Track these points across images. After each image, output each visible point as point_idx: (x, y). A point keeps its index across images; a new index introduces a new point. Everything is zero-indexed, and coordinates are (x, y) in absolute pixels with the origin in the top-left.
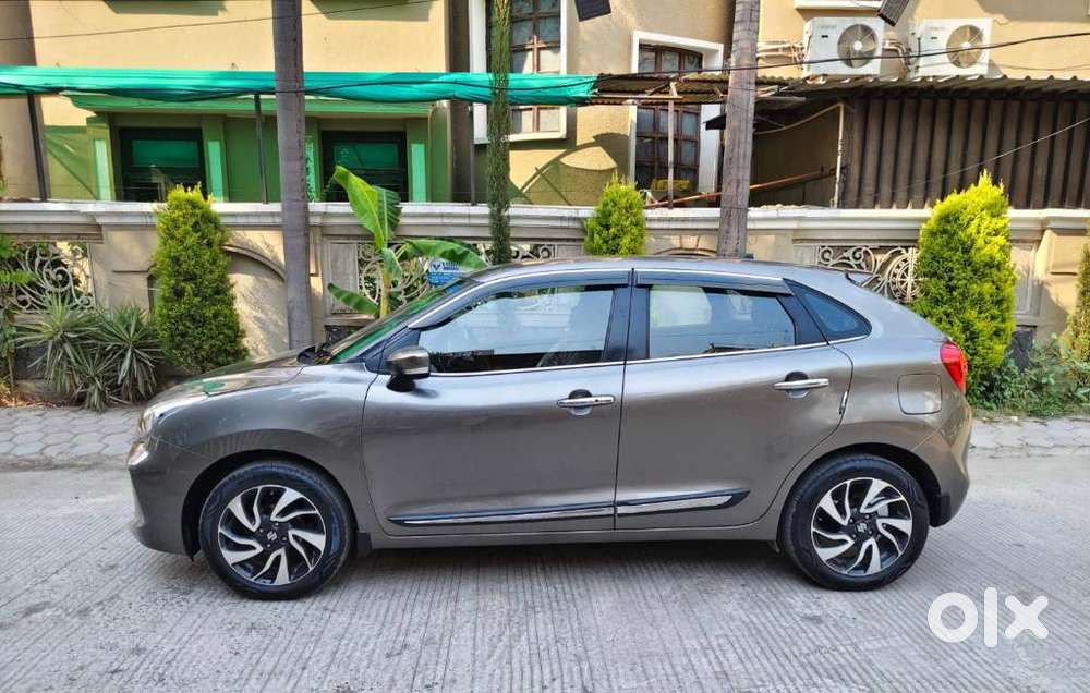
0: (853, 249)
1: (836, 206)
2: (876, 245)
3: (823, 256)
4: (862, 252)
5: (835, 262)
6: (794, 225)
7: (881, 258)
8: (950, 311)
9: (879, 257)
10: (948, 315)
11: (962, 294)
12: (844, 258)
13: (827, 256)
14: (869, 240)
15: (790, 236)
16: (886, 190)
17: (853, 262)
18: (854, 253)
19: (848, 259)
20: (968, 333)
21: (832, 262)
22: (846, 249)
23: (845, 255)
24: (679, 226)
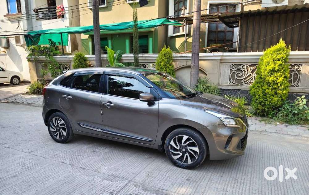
0: (242, 65)
1: (237, 52)
2: (251, 64)
3: (232, 67)
4: (245, 66)
5: (236, 69)
6: (220, 58)
7: (252, 68)
8: (259, 86)
9: (251, 68)
10: (259, 87)
11: (264, 80)
12: (239, 68)
13: (233, 67)
14: (248, 62)
15: (219, 61)
16: (255, 46)
17: (242, 69)
18: (243, 66)
19: (241, 68)
20: (264, 93)
21: (235, 69)
22: (240, 65)
23: (239, 67)
24: (186, 59)
